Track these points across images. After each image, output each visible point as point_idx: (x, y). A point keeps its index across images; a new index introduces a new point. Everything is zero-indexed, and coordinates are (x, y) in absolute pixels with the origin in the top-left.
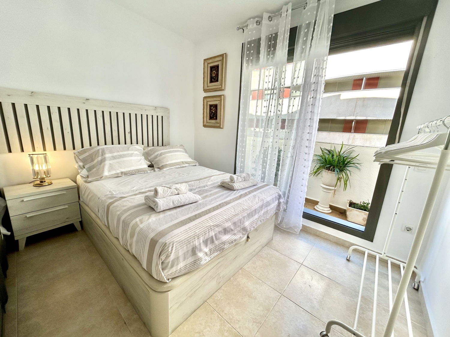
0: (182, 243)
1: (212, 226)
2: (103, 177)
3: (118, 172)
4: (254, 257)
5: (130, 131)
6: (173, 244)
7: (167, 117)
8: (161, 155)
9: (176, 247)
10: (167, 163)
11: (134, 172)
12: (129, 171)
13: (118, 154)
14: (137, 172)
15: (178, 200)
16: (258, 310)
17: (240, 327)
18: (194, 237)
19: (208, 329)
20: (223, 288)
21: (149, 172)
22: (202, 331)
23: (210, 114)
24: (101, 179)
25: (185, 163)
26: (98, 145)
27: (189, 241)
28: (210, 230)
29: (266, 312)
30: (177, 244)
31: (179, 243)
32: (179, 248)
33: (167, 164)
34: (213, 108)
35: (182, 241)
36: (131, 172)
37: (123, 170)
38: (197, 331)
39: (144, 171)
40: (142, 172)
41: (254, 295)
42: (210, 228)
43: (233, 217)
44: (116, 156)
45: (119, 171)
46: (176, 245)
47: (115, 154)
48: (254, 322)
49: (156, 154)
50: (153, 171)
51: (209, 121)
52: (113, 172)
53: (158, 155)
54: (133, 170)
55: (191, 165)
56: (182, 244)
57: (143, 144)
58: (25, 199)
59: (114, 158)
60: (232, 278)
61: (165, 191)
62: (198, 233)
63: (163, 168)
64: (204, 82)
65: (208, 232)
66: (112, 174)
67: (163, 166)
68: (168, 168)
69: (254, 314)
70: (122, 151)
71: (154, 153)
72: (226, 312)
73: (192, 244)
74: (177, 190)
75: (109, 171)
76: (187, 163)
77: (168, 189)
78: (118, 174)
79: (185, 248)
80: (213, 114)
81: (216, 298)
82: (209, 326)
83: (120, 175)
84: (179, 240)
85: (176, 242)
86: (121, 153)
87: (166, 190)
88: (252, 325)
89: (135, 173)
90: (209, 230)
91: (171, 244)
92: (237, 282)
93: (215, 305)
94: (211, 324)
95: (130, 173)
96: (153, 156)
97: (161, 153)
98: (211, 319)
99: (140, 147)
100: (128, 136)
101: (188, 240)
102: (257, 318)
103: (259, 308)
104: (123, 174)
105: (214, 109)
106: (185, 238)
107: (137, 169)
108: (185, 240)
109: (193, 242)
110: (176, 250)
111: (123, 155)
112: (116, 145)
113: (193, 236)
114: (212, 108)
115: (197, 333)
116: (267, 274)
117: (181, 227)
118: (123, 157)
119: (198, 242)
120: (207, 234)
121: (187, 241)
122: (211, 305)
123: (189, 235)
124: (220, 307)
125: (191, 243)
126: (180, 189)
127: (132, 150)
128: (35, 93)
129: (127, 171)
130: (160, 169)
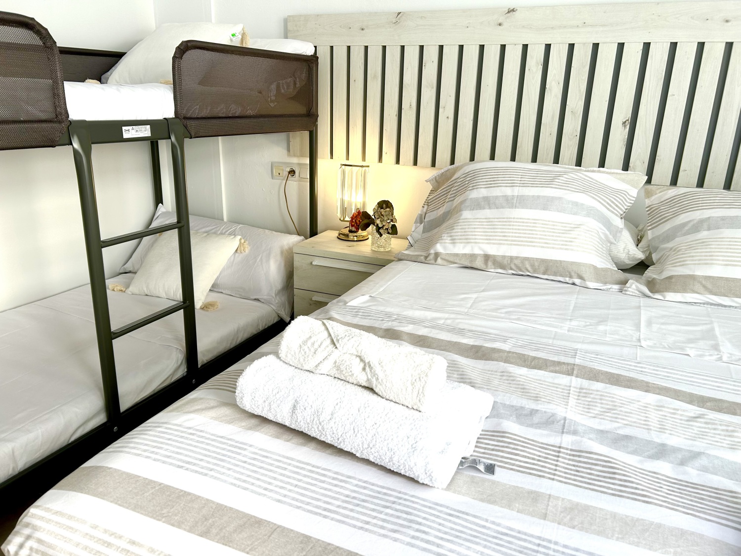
3: (477, 251)
5: (629, 115)
8: (697, 227)
11: (529, 269)
12: (512, 258)
14: (542, 269)
24: (426, 260)
33: (693, 277)
36: (516, 262)
37: (492, 250)
39: (571, 277)
40: (561, 276)
44: (497, 197)
45: (481, 249)
50: (616, 287)
53: (684, 225)
54: (528, 259)
58: (316, 262)
63: (668, 290)
68: (690, 297)
70: (524, 185)
71: (676, 215)
78: (473, 257)
83: (479, 263)
86: (517, 191)
89: (535, 271)
95: (513, 267)
97: (702, 221)
100: (618, 135)
104: (490, 263)
107: (543, 261)
118: (513, 206)
128: (404, 13)
129: (504, 257)
130: (652, 286)
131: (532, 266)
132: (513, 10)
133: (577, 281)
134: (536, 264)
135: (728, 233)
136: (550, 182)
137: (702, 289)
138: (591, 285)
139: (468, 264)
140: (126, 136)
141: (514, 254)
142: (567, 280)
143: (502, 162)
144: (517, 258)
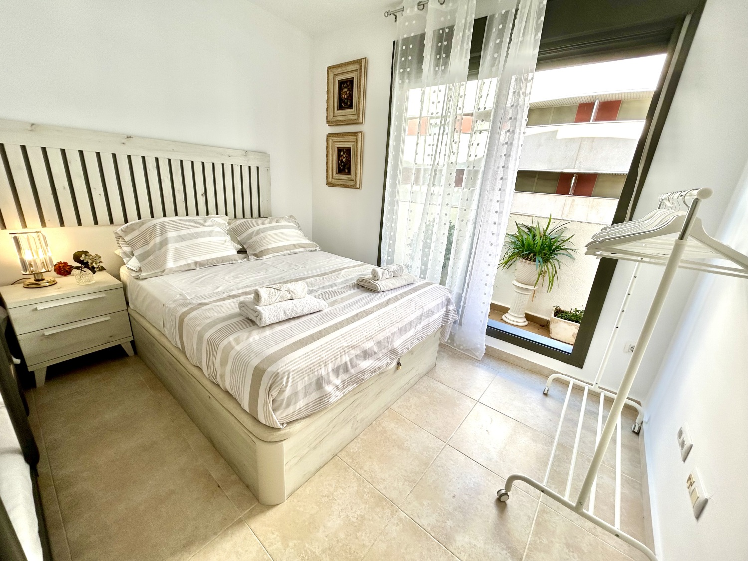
0: (302, 372)
1: (346, 347)
2: (166, 271)
3: (190, 261)
4: (407, 393)
5: (204, 192)
6: (289, 374)
7: (266, 169)
8: (258, 233)
9: (293, 378)
10: (269, 247)
11: (216, 263)
12: (208, 260)
13: (188, 231)
14: (221, 261)
15: (293, 309)
16: (412, 465)
17: (385, 488)
18: (319, 363)
19: (340, 491)
20: (360, 436)
21: (239, 261)
22: (332, 494)
23: (338, 164)
24: (163, 274)
25: (298, 247)
26: (152, 216)
27: (312, 370)
28: (343, 353)
29: (423, 467)
30: (295, 374)
31: (297, 372)
32: (297, 379)
33: (268, 249)
34: (344, 153)
35: (302, 369)
36: (210, 261)
37: (198, 259)
38: (324, 494)
39: (232, 261)
40: (229, 261)
41: (406, 445)
42: (343, 350)
43: (377, 333)
44: (184, 235)
45: (191, 260)
46: (292, 375)
47: (183, 232)
48: (406, 480)
49: (250, 231)
50: (245, 259)
51: (337, 175)
52: (182, 262)
53: (253, 233)
54: (214, 259)
55: (307, 249)
56: (302, 374)
57: (227, 215)
58: (40, 307)
59: (182, 239)
60: (374, 423)
61: (271, 294)
62: (325, 358)
63: (263, 255)
64: (327, 108)
65: (340, 356)
66: (180, 266)
67: (262, 251)
68: (270, 256)
69: (406, 471)
70: (193, 228)
71: (247, 230)
72: (365, 468)
73: (316, 373)
74: (289, 293)
75: (175, 260)
76: (301, 246)
77: (276, 291)
78: (189, 265)
79: (306, 379)
80: (343, 164)
81: (351, 450)
82: (342, 488)
83: (193, 267)
84: (298, 368)
85: (293, 371)
86: (193, 231)
87: (273, 293)
88: (403, 484)
89: (218, 263)
90: (340, 353)
91: (286, 373)
92: (381, 428)
93: (350, 461)
94: (345, 485)
95: (209, 264)
96: (245, 235)
97: (258, 231)
98: (345, 478)
99: (222, 220)
100: (201, 201)
101: (311, 368)
102: (411, 475)
103: (413, 463)
104: (198, 265)
105: (344, 156)
106: (307, 364)
107: (221, 258)
108: (307, 368)
109: (317, 370)
110: (292, 382)
111: (197, 233)
112: (182, 218)
113: (319, 361)
114: (342, 153)
115: (325, 496)
116: (425, 415)
117: (299, 348)
118: (196, 238)
119: (325, 371)
120: (339, 359)
121: (308, 369)
122: (344, 459)
123: (311, 360)
124: (357, 463)
125: (314, 372)
126: (294, 291)
127: (210, 225)
128: (38, 125)
129: (204, 261)
130: (257, 256)
132: (130, 137)
134: (218, 260)
135: (269, 233)
136: (204, 224)
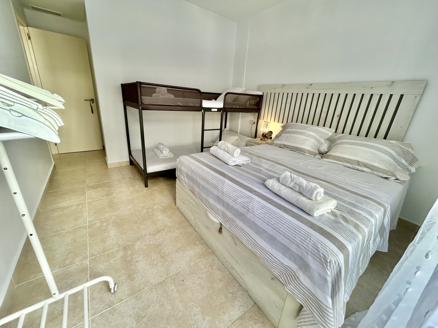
5: (340, 114)
7: (415, 96)
8: (340, 144)
86: (296, 130)
100: (336, 119)
118: (294, 134)
130: (323, 157)
131: (294, 148)
132: (312, 84)
133: (304, 153)
137: (332, 158)
138: (307, 154)
139: (280, 146)
140: (212, 110)
141: (290, 145)
142: (301, 153)
143: (299, 123)
144: (291, 146)
